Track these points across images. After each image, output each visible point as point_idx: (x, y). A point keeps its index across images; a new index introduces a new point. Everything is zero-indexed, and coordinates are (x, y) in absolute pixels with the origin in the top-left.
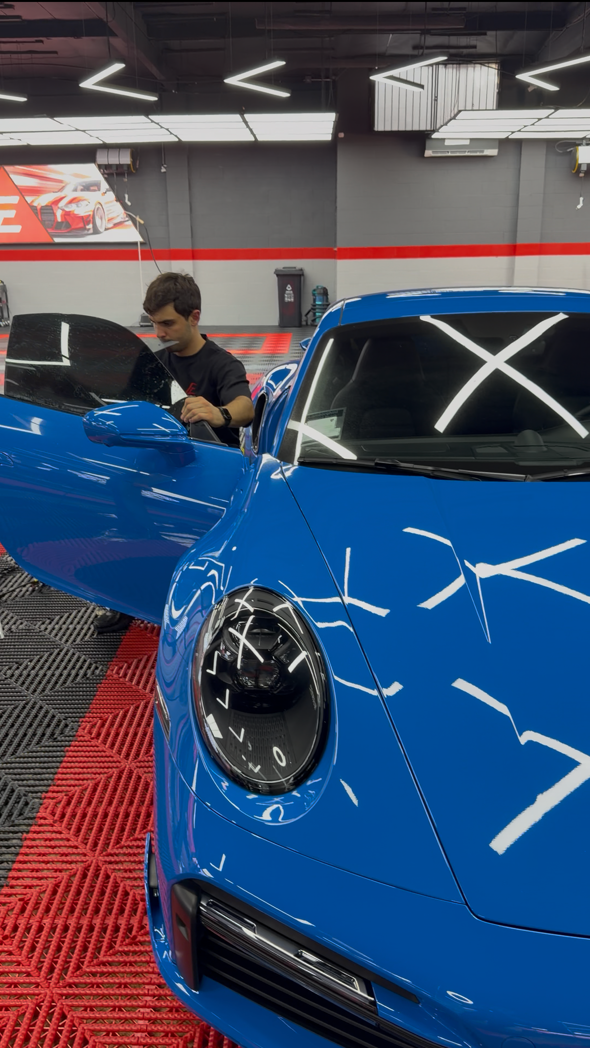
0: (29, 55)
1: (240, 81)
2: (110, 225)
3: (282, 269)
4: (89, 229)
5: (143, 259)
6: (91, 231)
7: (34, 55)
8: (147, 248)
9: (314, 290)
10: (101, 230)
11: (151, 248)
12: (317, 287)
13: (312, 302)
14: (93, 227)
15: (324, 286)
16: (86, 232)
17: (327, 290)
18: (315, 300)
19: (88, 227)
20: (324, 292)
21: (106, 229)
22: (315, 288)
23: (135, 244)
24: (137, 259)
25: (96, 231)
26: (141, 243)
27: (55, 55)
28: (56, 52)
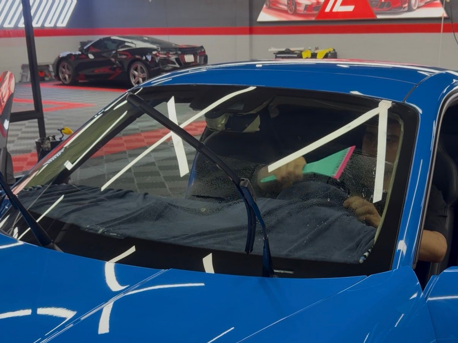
2: (422, 4)
4: (405, 8)
5: (445, 31)
6: (406, 9)
8: (449, 22)
10: (415, 8)
11: (452, 23)
14: (408, 5)
16: (402, 10)
19: (404, 6)
21: (418, 8)
23: (439, 19)
24: (439, 31)
25: (410, 9)
26: (445, 19)
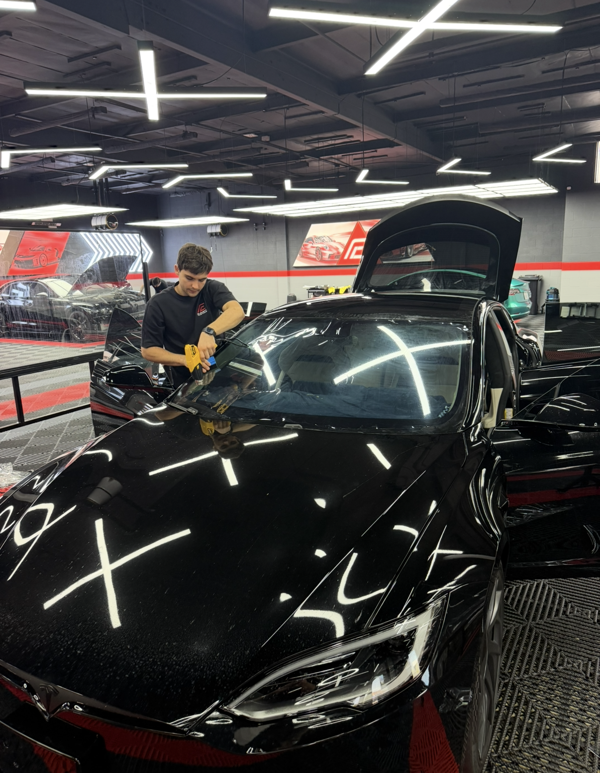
0: (372, 159)
1: (446, 169)
2: (416, 252)
3: (524, 276)
7: (374, 159)
9: (548, 290)
10: (410, 255)
12: (551, 288)
13: (546, 298)
14: (406, 254)
15: (556, 288)
17: (558, 290)
18: (548, 297)
19: (403, 254)
20: (555, 291)
22: (550, 288)
23: (430, 262)
25: (407, 256)
26: (433, 262)
27: (386, 157)
28: (387, 156)
